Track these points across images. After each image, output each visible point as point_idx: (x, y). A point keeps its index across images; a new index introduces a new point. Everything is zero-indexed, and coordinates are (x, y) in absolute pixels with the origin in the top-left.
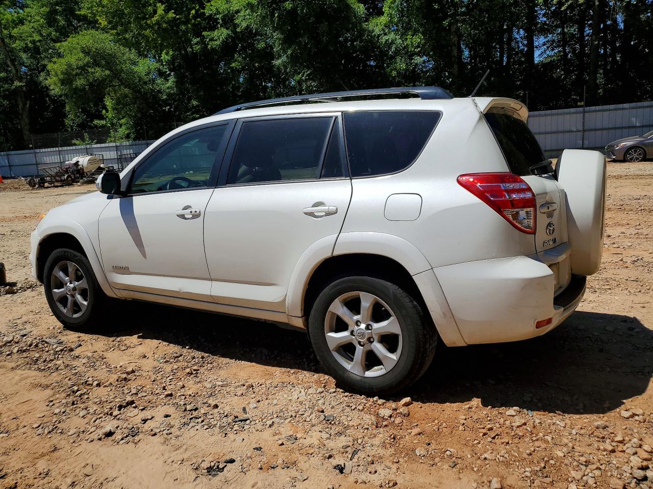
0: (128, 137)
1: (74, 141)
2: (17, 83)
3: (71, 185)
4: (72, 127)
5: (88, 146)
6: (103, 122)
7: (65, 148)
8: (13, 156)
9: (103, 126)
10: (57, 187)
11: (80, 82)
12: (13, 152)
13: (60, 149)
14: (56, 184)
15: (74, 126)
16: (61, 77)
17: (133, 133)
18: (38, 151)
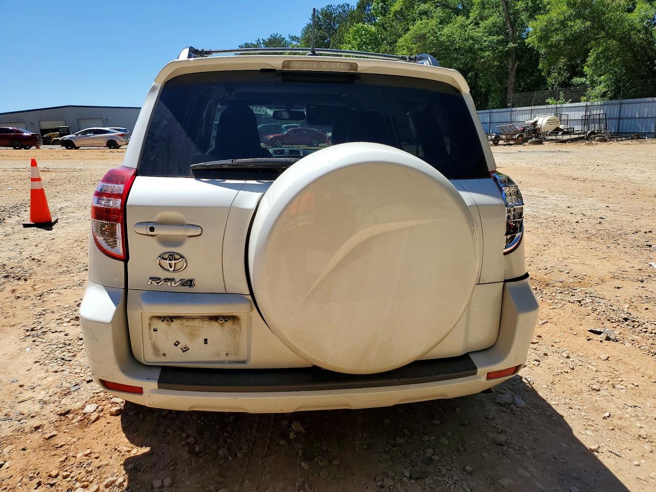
0: (604, 95)
1: (549, 100)
2: (511, 45)
3: (521, 144)
4: (553, 85)
5: (559, 106)
6: (583, 80)
7: (538, 107)
8: (494, 114)
9: (583, 84)
10: (511, 145)
11: (555, 38)
12: (495, 110)
13: (533, 108)
14: (511, 142)
15: (555, 84)
16: (539, 34)
17: (611, 92)
18: (514, 109)
